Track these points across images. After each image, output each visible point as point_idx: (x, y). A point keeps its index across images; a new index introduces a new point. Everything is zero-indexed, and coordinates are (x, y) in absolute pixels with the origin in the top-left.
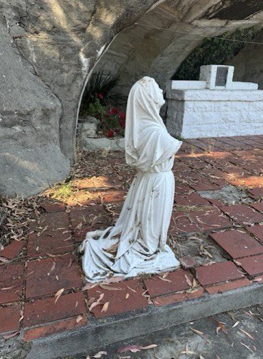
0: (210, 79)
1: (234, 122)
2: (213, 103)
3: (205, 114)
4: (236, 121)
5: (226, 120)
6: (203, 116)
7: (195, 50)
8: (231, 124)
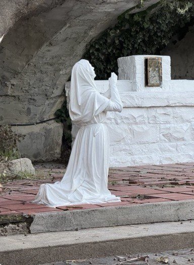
0: (135, 77)
1: (183, 139)
2: (143, 110)
3: (135, 127)
4: (185, 138)
5: (169, 137)
6: (132, 132)
7: (105, 34)
8: (179, 143)
